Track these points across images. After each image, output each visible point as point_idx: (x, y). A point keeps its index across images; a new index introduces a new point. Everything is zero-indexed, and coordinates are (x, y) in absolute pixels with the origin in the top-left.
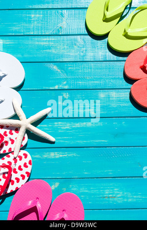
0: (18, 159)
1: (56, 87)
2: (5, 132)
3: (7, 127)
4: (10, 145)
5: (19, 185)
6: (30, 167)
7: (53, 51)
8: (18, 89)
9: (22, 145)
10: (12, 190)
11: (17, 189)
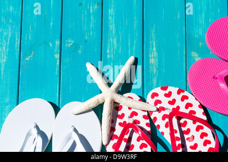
0: (159, 106)
1: (57, 56)
2: (120, 124)
3: (113, 122)
4: (139, 118)
5: (196, 104)
6: (170, 89)
7: (3, 61)
8: (57, 109)
9: (139, 100)
10: (203, 113)
11: (201, 106)
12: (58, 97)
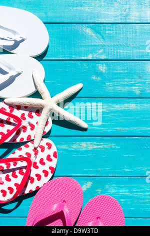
0: (39, 149)
1: (90, 57)
2: (23, 114)
3: (26, 108)
4: (29, 131)
5: (40, 184)
6: (55, 160)
7: (87, 9)
8: (40, 58)
9: (44, 132)
10: (31, 190)
11: (38, 189)
12: (51, 58)
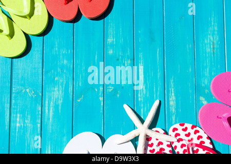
0: (178, 137)
1: (101, 99)
2: (150, 151)
3: (145, 149)
4: (164, 146)
5: (205, 136)
6: (186, 125)
9: (164, 133)
10: (210, 143)
11: (209, 138)
12: (103, 130)
